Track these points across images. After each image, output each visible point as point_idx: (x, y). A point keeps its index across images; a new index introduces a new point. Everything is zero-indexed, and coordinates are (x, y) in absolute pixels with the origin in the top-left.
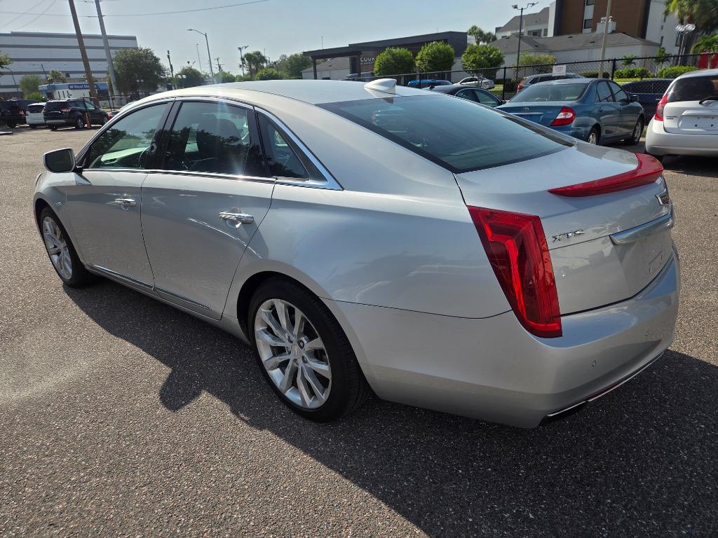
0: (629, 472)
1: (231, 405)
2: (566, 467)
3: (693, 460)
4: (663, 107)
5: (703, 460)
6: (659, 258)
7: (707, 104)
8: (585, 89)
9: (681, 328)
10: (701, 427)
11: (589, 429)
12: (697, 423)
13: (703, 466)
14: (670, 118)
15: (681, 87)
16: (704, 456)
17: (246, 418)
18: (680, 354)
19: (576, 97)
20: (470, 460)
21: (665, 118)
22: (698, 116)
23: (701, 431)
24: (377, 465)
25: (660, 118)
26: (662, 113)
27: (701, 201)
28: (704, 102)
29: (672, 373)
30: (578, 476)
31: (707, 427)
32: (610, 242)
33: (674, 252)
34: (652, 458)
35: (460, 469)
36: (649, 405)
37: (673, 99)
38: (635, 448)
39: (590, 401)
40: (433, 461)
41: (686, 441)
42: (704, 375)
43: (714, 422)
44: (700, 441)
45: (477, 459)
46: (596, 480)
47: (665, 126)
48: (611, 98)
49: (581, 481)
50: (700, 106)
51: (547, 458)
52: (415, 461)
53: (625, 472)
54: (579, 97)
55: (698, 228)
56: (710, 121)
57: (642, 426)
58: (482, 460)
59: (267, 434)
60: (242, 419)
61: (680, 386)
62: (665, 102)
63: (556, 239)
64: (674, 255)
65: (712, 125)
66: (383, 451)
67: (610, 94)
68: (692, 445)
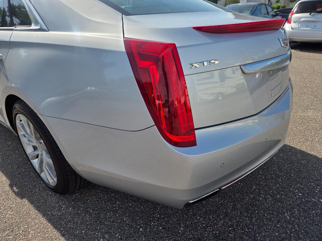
0: (251, 229)
1: (11, 181)
2: (211, 226)
3: (293, 219)
4: (291, 17)
5: (299, 219)
6: (279, 86)
7: (313, 15)
8: (254, 7)
9: (292, 130)
10: (299, 195)
11: (230, 197)
12: (297, 192)
13: (299, 224)
14: (295, 22)
15: (301, 6)
16: (300, 216)
17: (16, 190)
18: (290, 146)
19: (249, 12)
20: (150, 220)
21: (292, 23)
22: (308, 21)
23: (299, 198)
24: (87, 225)
25: (290, 22)
26: (291, 20)
27: (307, 64)
28: (311, 14)
29: (284, 158)
30: (217, 232)
31: (303, 195)
32: (240, 71)
33: (290, 84)
34: (267, 218)
35: (141, 227)
36: (269, 179)
37: (297, 12)
38: (257, 210)
39: (222, 188)
40: (126, 221)
41: (289, 205)
42: (303, 160)
43: (307, 192)
44: (298, 205)
45: (155, 220)
46: (228, 236)
47: (292, 27)
48: (267, 14)
49: (219, 236)
50: (310, 16)
51: (200, 219)
52: (114, 222)
53: (248, 229)
54: (251, 12)
55: (305, 77)
56: (314, 24)
57: (263, 194)
58: (158, 220)
59: (26, 201)
60: (14, 191)
61: (288, 167)
62: (292, 14)
63: (193, 66)
64: (290, 86)
65: (315, 26)
66: (95, 214)
67: (267, 12)
68: (293, 208)
